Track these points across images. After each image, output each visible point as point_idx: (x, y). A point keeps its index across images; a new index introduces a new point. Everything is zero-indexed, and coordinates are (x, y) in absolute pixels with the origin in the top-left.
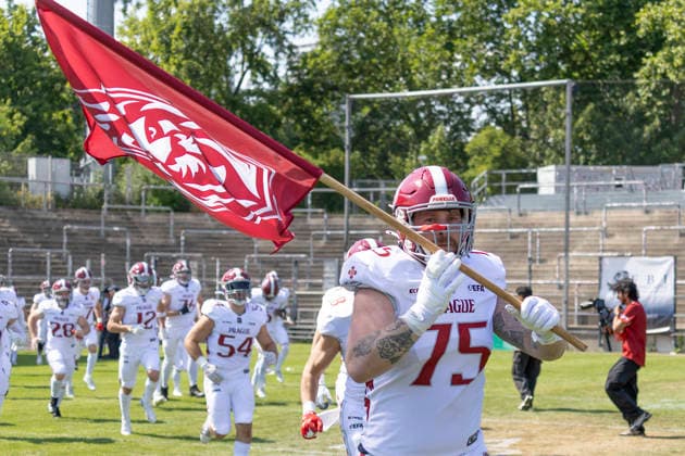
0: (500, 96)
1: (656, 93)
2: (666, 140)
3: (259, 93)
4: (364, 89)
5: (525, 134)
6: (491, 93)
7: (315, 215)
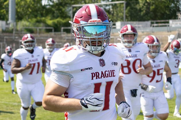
0: (106, 5)
1: (144, 4)
2: (146, 16)
3: (49, 5)
4: (74, 4)
5: (113, 15)
6: (104, 5)
7: (63, 34)
